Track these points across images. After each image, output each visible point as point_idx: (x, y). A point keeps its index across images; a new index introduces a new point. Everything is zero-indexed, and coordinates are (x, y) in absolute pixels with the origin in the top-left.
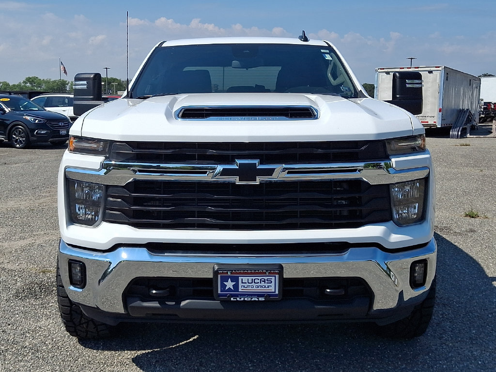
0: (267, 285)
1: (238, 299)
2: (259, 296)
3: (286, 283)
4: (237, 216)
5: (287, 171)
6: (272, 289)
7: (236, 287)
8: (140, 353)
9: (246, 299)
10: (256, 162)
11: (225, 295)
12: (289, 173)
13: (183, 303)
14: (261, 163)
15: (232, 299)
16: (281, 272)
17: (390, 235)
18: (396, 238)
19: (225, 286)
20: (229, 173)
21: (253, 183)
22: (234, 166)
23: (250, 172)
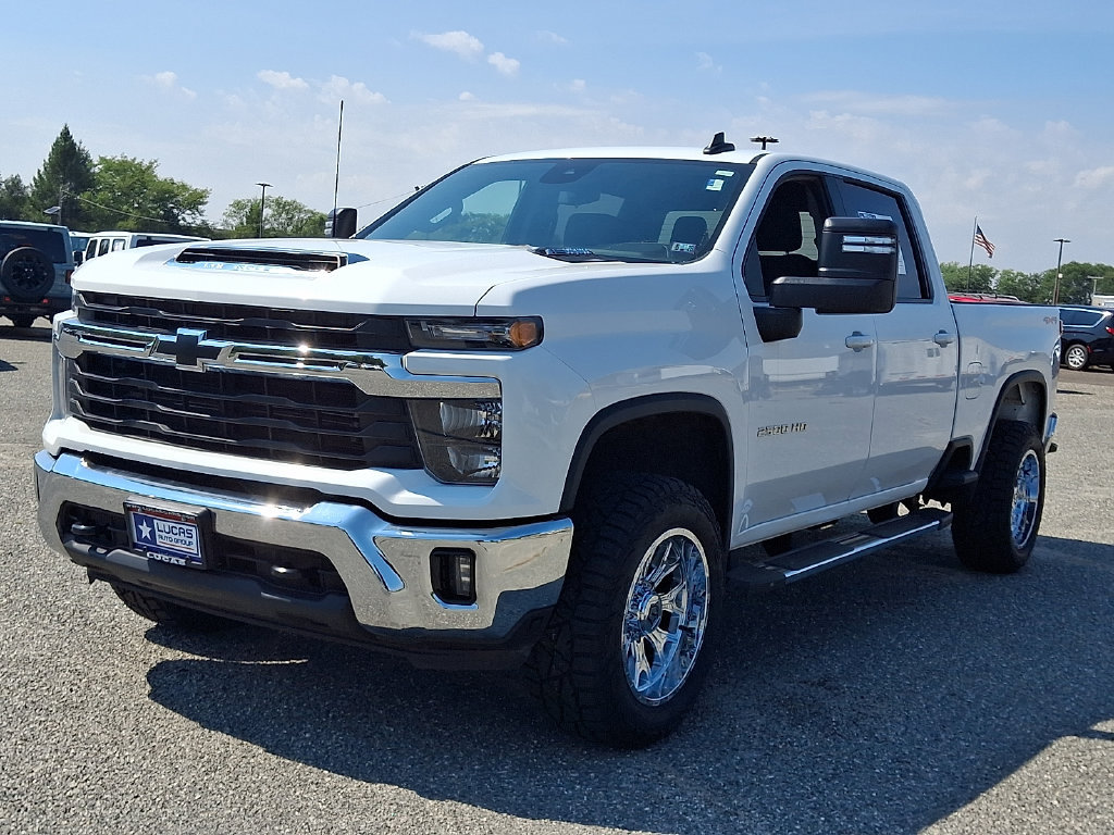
0: (187, 540)
1: (156, 556)
4: (194, 425)
5: (237, 354)
6: (194, 549)
9: (164, 559)
10: (199, 333)
11: (142, 547)
12: (241, 357)
13: (111, 553)
14: (208, 336)
15: (148, 555)
16: (206, 520)
17: (397, 491)
18: (409, 498)
19: (140, 532)
20: (164, 348)
21: (197, 369)
22: (174, 339)
23: (188, 350)
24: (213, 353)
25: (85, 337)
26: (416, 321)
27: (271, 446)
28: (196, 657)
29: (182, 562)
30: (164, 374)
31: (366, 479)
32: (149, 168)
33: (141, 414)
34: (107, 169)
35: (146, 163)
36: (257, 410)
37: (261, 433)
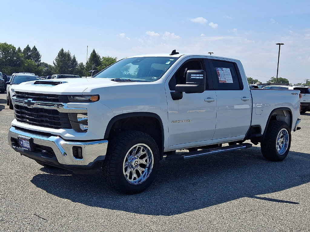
4: (33, 120)
5: (37, 104)
6: (29, 146)
7: (23, 144)
8: (46, 173)
10: (31, 99)
11: (21, 146)
14: (32, 100)
16: (31, 140)
17: (66, 133)
18: (68, 135)
19: (21, 143)
20: (26, 103)
21: (31, 107)
22: (27, 101)
23: (29, 103)
24: (33, 104)
25: (15, 101)
26: (70, 96)
27: (45, 124)
28: (48, 174)
29: (27, 149)
30: (26, 108)
31: (60, 131)
32: (115, 59)
33: (25, 118)
34: (104, 60)
35: (114, 58)
36: (42, 116)
37: (42, 121)
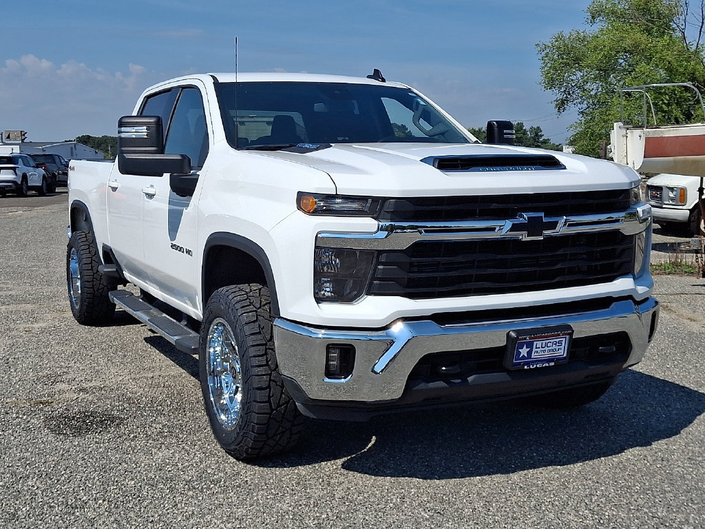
0: (557, 348)
1: (531, 367)
2: (549, 361)
3: (575, 344)
6: (561, 352)
7: (529, 353)
9: (538, 366)
10: (542, 214)
11: (519, 364)
12: (569, 226)
13: (470, 379)
15: (526, 367)
19: (518, 354)
20: (517, 228)
21: (541, 238)
22: (522, 221)
24: (553, 226)
29: (552, 364)
